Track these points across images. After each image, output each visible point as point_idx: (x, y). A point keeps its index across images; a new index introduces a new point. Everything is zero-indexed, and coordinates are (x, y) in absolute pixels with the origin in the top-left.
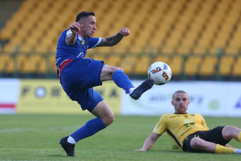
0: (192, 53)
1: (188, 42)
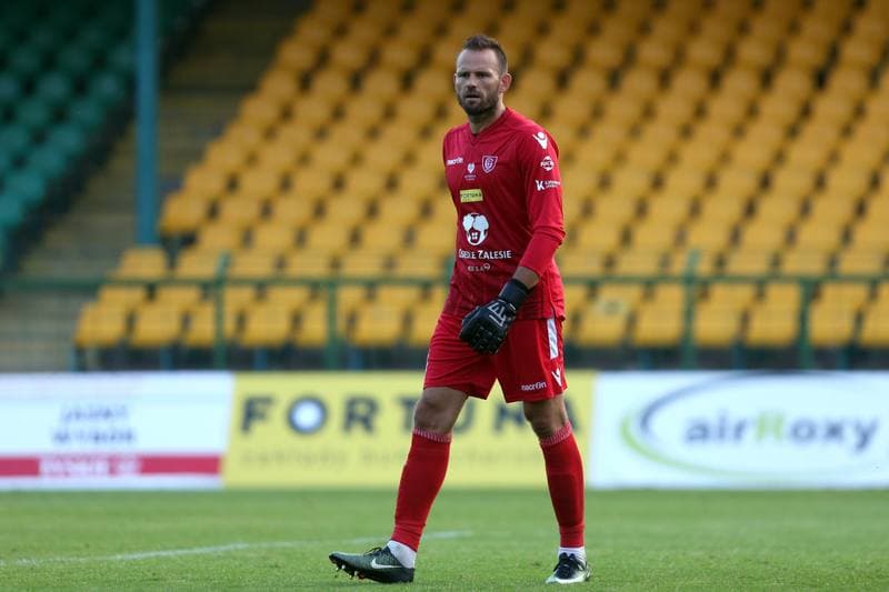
0: (832, 273)
1: (819, 233)
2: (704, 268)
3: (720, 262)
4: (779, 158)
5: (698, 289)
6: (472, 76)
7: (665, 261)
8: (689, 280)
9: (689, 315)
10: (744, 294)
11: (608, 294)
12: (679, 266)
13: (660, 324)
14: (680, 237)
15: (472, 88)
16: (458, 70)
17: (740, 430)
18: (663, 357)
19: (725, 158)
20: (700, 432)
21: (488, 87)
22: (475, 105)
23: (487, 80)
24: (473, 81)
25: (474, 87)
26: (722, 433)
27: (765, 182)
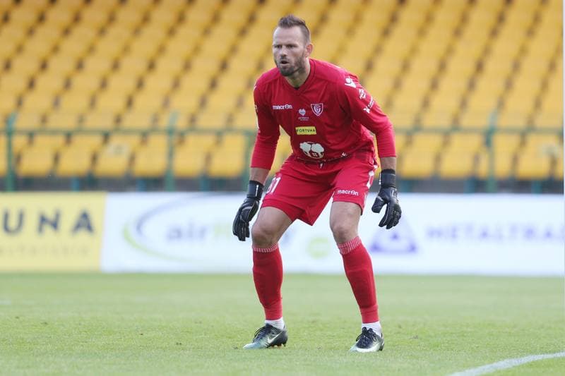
2: (181, 123)
3: (193, 119)
4: (233, 50)
5: (177, 137)
6: (284, 47)
7: (156, 119)
8: (170, 132)
9: (171, 155)
10: (207, 141)
11: (116, 141)
12: (164, 122)
13: (151, 161)
14: (166, 103)
15: (284, 56)
16: (274, 43)
17: (203, 232)
18: (153, 183)
19: (197, 50)
20: (176, 234)
21: (295, 55)
22: (287, 70)
23: (295, 50)
24: (284, 51)
25: (285, 56)
26: (191, 234)
27: (224, 66)
